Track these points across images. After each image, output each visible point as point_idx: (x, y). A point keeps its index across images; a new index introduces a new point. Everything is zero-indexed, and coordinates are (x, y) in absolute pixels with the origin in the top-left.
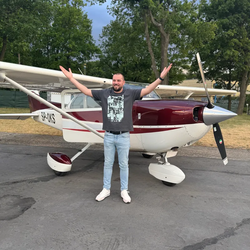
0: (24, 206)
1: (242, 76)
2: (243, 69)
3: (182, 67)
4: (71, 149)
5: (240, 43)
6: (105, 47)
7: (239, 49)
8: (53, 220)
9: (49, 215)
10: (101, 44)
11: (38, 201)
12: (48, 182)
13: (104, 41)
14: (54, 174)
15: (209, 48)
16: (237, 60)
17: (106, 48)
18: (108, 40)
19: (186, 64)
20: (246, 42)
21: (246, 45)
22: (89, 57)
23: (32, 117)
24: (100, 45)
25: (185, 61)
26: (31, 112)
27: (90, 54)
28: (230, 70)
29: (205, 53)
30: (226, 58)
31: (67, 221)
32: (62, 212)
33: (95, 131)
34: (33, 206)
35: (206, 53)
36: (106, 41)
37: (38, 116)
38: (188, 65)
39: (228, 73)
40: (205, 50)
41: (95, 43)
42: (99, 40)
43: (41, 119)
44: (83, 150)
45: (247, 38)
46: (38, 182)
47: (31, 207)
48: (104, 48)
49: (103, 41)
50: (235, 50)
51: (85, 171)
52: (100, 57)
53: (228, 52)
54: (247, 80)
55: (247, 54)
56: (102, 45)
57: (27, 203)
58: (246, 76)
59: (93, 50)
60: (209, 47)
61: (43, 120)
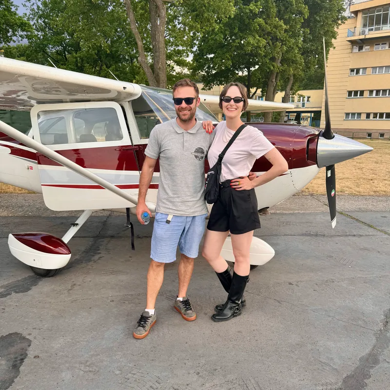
0: (12, 356)
1: (269, 80)
2: (269, 68)
3: (175, 62)
4: (29, 217)
5: (267, 26)
6: (37, 20)
7: (264, 35)
8: (91, 375)
9: (77, 365)
10: (28, 12)
11: (35, 338)
12: (30, 292)
13: (35, 7)
14: (32, 274)
15: (222, 32)
16: (263, 54)
17: (39, 21)
18: (41, 6)
19: (181, 57)
20: (275, 26)
21: (274, 30)
22: (7, 37)
24: (26, 14)
25: (179, 53)
27: (9, 32)
28: (249, 69)
29: (216, 40)
30: (249, 50)
31: (120, 372)
32: (99, 355)
33: (113, 186)
34: (31, 352)
35: (218, 39)
36: (38, 7)
38: (185, 59)
39: (246, 73)
40: (216, 34)
41: (17, 9)
42: (24, 6)
45: (277, 19)
46: (8, 297)
47: (27, 355)
48: (35, 21)
49: (32, 7)
50: (260, 37)
51: (90, 260)
52: (27, 37)
53: (251, 40)
54: (275, 85)
55: (275, 43)
56: (31, 16)
57: (13, 346)
58: (274, 80)
59: (16, 24)
60: (222, 29)
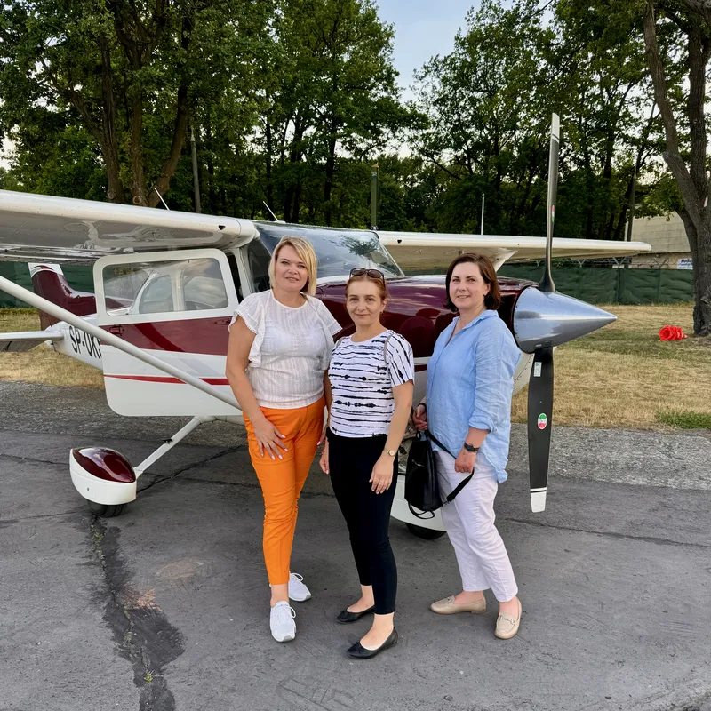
18: (438, 86)
23: (48, 343)
26: (43, 328)
37: (61, 339)
43: (68, 347)
44: (177, 438)
49: (425, 90)
61: (76, 350)
